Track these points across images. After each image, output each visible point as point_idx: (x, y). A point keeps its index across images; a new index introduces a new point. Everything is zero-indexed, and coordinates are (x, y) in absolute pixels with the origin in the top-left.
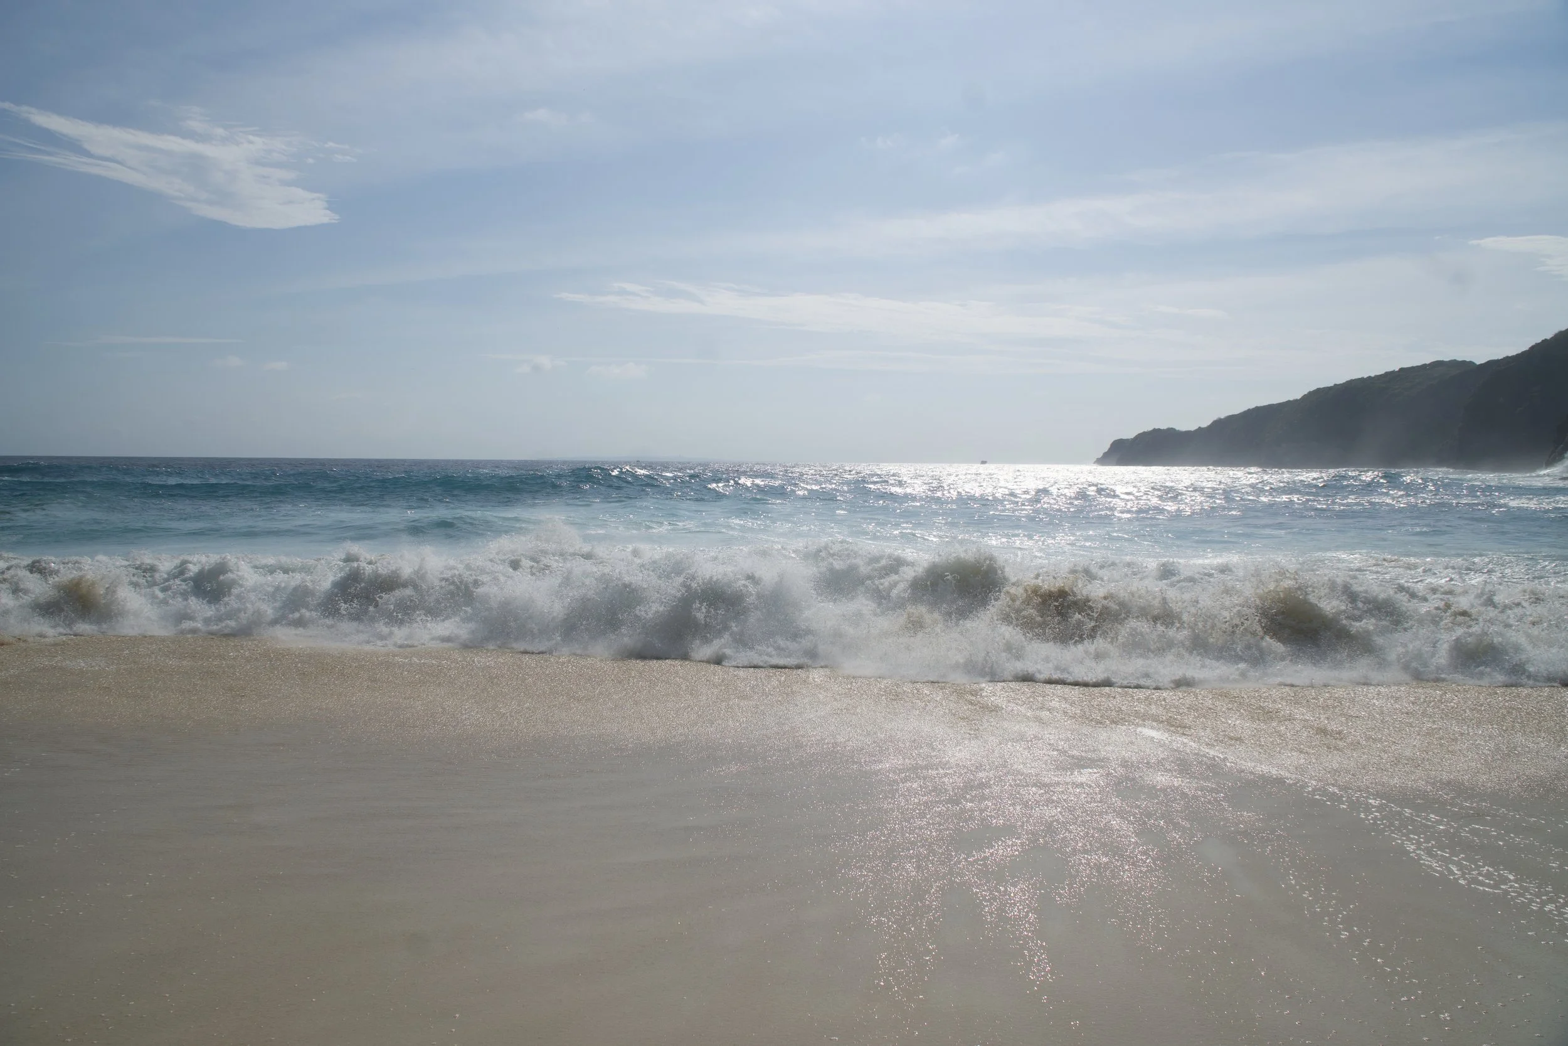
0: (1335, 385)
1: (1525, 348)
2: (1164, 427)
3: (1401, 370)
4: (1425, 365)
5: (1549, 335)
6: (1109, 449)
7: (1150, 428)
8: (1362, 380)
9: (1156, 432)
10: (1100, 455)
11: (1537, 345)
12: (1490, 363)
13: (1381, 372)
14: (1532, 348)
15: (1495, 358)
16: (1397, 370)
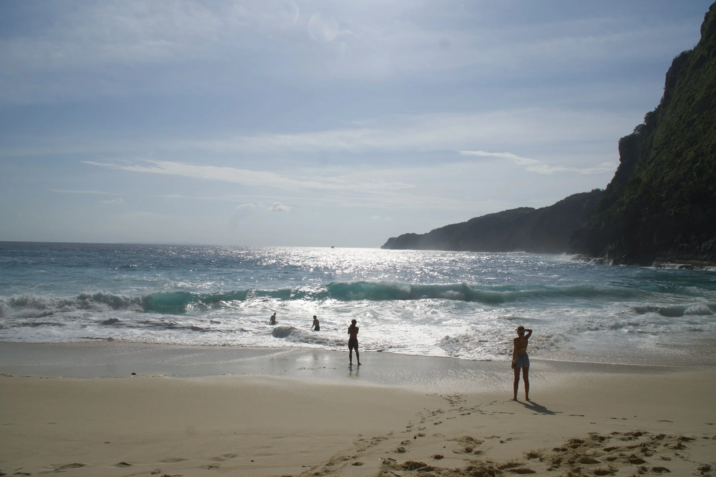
0: (481, 216)
1: (554, 203)
2: (411, 232)
3: (507, 211)
4: (516, 209)
5: (563, 199)
6: (387, 242)
7: (405, 233)
8: (491, 214)
9: (408, 235)
10: (383, 244)
11: (559, 202)
12: (541, 209)
13: (498, 211)
14: (557, 203)
15: (543, 207)
16: (505, 210)
